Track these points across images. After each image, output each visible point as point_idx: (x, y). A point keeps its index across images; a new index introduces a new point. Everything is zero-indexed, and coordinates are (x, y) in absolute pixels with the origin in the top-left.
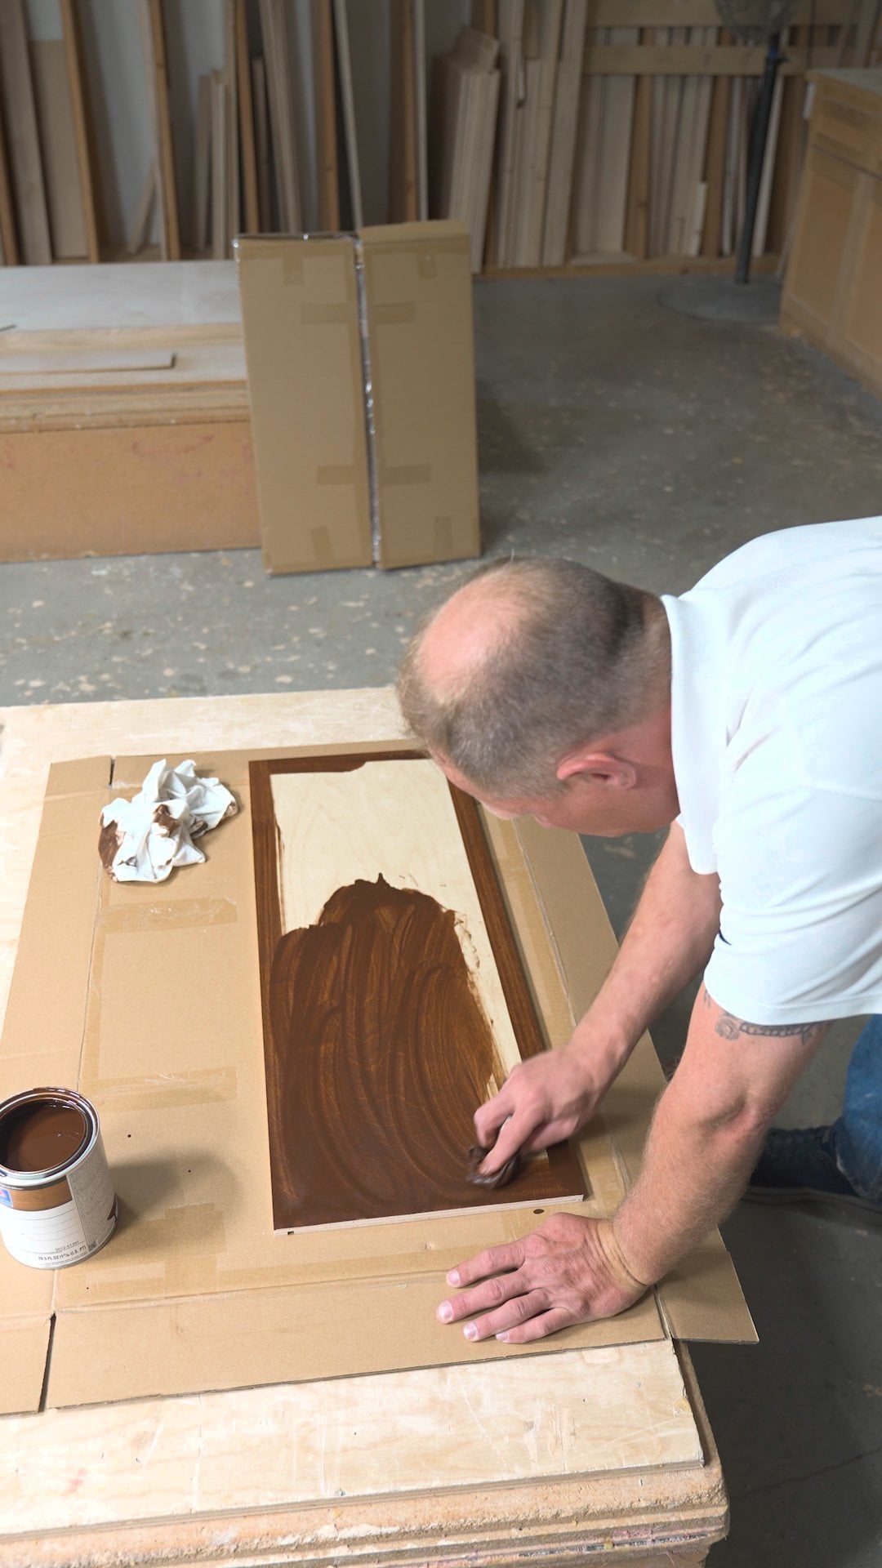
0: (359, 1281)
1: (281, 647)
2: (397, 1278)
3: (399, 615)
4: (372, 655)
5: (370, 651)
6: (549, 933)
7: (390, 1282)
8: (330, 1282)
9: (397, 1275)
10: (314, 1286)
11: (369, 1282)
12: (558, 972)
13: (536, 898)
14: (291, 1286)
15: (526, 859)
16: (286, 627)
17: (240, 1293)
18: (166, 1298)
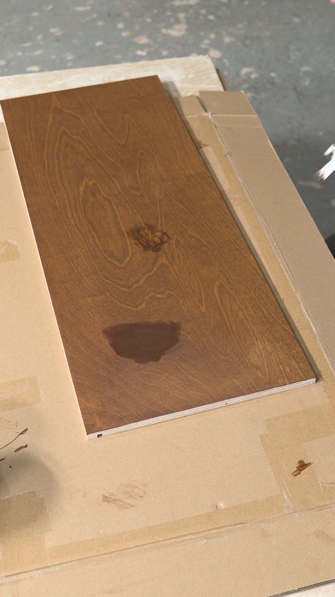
0: (167, 542)
1: (28, 44)
2: (198, 536)
3: (119, 15)
4: (101, 47)
5: (99, 44)
6: (273, 243)
7: (192, 539)
8: (143, 545)
9: (197, 533)
10: (129, 550)
11: (175, 542)
12: (286, 274)
13: (258, 217)
14: (110, 553)
15: (245, 187)
16: (31, 28)
17: (68, 564)
18: (6, 576)
